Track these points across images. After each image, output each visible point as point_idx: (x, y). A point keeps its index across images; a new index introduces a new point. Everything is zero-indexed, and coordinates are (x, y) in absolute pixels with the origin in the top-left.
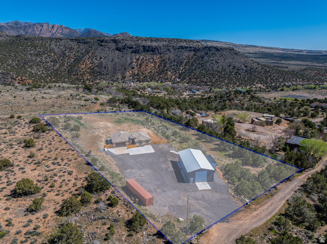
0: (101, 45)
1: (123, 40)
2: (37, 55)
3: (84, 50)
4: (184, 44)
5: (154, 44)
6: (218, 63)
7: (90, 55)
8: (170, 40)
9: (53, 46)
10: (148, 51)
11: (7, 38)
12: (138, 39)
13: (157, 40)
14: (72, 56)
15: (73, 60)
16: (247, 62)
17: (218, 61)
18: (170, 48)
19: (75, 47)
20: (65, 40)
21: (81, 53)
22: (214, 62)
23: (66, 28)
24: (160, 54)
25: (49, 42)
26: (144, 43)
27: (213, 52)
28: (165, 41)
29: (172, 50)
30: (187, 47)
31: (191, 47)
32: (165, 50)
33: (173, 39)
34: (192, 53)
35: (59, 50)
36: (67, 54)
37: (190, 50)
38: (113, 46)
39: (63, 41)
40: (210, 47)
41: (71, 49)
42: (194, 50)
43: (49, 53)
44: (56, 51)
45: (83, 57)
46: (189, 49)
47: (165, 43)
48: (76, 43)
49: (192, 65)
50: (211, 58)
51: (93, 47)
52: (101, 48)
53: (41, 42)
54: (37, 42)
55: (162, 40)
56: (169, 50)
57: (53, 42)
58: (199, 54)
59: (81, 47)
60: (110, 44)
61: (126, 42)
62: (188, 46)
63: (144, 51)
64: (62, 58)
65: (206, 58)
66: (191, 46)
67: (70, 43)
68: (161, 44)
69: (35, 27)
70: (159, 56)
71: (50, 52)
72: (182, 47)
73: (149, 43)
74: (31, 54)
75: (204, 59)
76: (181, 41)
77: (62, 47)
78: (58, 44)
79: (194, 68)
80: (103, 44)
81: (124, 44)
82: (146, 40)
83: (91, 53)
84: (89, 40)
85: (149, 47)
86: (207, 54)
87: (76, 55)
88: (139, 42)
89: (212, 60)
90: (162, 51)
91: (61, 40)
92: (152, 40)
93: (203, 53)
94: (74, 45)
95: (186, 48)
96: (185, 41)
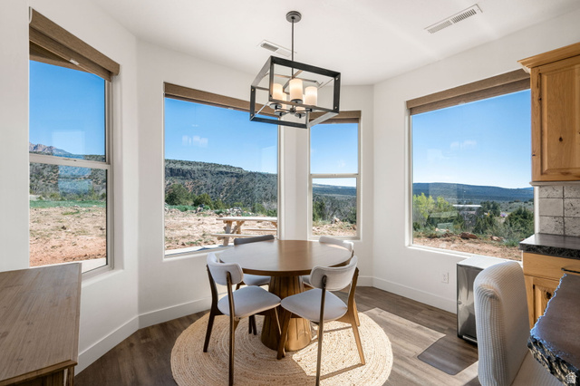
3: (76, 171)
4: (224, 170)
5: (186, 167)
8: (205, 165)
10: (177, 175)
13: (189, 163)
18: (206, 173)
22: (261, 189)
24: (194, 179)
27: (259, 179)
29: (209, 175)
31: (232, 173)
32: (200, 175)
33: (211, 164)
34: (234, 180)
37: (232, 176)
42: (236, 176)
46: (230, 175)
47: (200, 167)
49: (235, 192)
50: (258, 185)
55: (196, 164)
56: (205, 175)
58: (242, 180)
62: (229, 171)
63: (172, 175)
65: (251, 185)
66: (232, 171)
68: (195, 168)
70: (191, 181)
72: (221, 172)
73: (178, 166)
76: (220, 166)
79: (237, 195)
85: (179, 170)
86: (252, 180)
89: (259, 187)
90: (197, 175)
92: (182, 163)
93: (247, 180)
95: (227, 173)
96: (225, 166)
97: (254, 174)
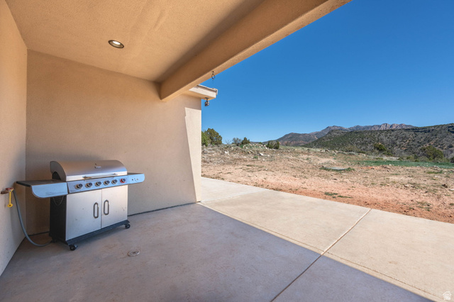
2: (363, 144)
3: (422, 140)
9: (382, 137)
11: (342, 134)
14: (404, 145)
20: (398, 131)
21: (418, 142)
23: (409, 126)
25: (379, 134)
35: (388, 140)
36: (398, 143)
39: (396, 132)
41: (404, 138)
44: (384, 140)
48: (413, 133)
51: (439, 135)
53: (370, 134)
54: (367, 134)
57: (383, 134)
59: (420, 136)
64: (390, 147)
67: (405, 133)
74: (357, 144)
77: (393, 137)
78: (389, 134)
87: (410, 144)
91: (393, 131)
94: (410, 135)
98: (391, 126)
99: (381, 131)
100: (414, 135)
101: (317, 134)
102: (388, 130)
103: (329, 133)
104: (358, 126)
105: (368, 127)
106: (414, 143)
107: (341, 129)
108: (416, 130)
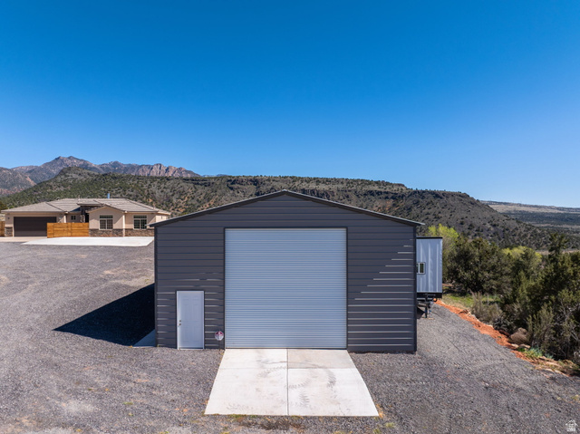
0: (232, 189)
1: (269, 180)
3: (202, 196)
4: (376, 188)
5: (322, 187)
6: (439, 218)
7: (212, 203)
8: (350, 182)
9: (153, 189)
11: (88, 177)
12: (294, 179)
13: (327, 181)
14: (182, 203)
15: (182, 211)
16: (496, 218)
17: (440, 215)
18: (348, 193)
19: (190, 190)
20: (175, 181)
21: (198, 200)
22: (431, 217)
23: (187, 172)
25: (149, 182)
26: (304, 186)
27: (429, 200)
28: (342, 183)
29: (354, 197)
30: (381, 192)
31: (387, 193)
32: (341, 198)
33: (356, 181)
34: (390, 203)
35: (162, 194)
36: (175, 201)
37: (387, 198)
38: (252, 189)
39: (172, 181)
40: (424, 192)
41: (182, 193)
42: (392, 198)
43: (145, 199)
44: (157, 195)
45: (199, 206)
46: (383, 196)
47: (340, 186)
48: (192, 185)
50: (426, 211)
51: (219, 192)
52: (231, 192)
53: (136, 182)
54: (131, 181)
55: (336, 181)
56: (348, 197)
57: (155, 183)
58: (402, 204)
59: (199, 191)
60: (246, 187)
61: (275, 183)
62: (382, 190)
65: (415, 211)
66: (388, 190)
67: (183, 184)
68: (334, 187)
69: (140, 170)
71: (147, 197)
72: (371, 193)
73: (313, 186)
75: (413, 211)
76: (370, 183)
77: (169, 190)
78: (163, 186)
80: (236, 186)
81: (270, 187)
82: (309, 180)
83: (214, 200)
84: (213, 180)
85: (313, 191)
86: (418, 203)
87: (189, 203)
88: (297, 184)
89: (428, 214)
91: (168, 179)
92: (318, 181)
93: (410, 203)
94: (188, 187)
95: (379, 193)
96: (377, 183)
97: (422, 194)
98: (167, 170)
99: (153, 179)
100: (194, 189)
101: (32, 171)
102: (162, 178)
103: (62, 172)
104: (116, 164)
105: (132, 167)
106: (194, 202)
107: (85, 166)
108: (196, 181)
